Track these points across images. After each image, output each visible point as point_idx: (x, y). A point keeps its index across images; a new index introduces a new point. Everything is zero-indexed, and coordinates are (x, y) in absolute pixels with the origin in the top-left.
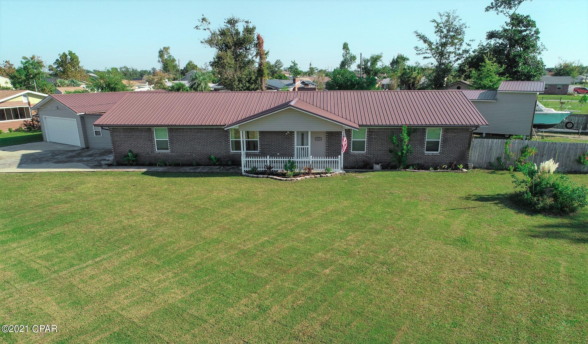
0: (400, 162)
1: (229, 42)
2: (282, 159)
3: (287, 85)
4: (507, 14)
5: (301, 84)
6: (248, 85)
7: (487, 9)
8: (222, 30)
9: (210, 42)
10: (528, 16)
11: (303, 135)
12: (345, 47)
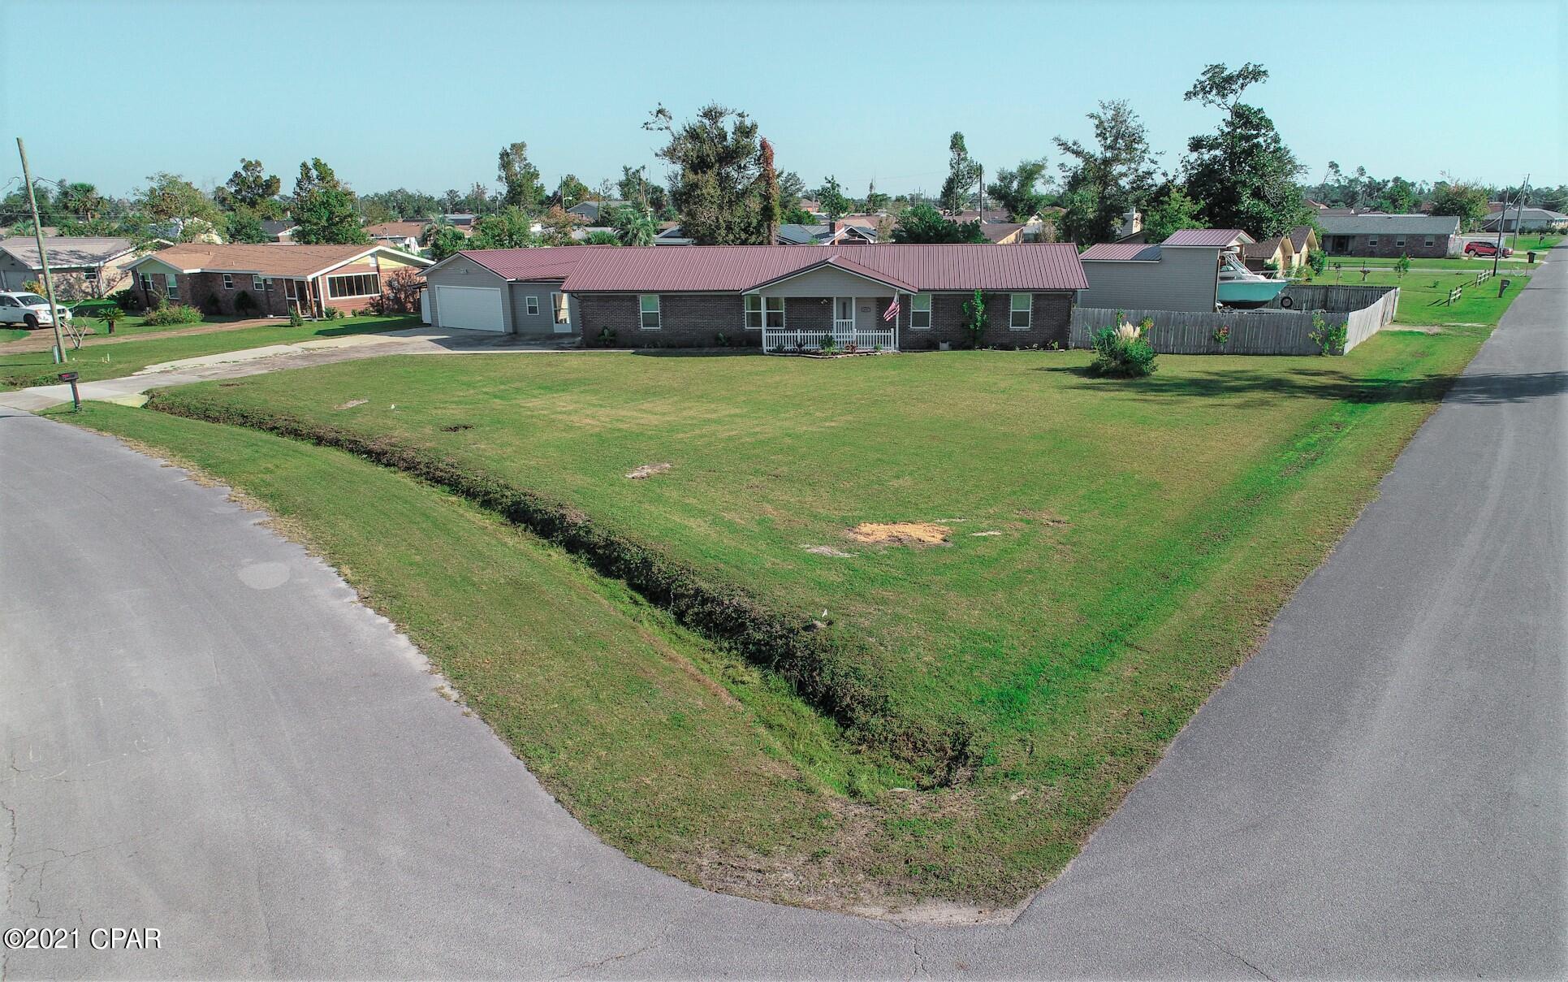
0: (975, 339)
1: (708, 155)
2: (818, 334)
3: (817, 236)
4: (1223, 106)
5: (846, 235)
6: (743, 236)
7: (1188, 95)
8: (690, 128)
9: (671, 153)
10: (1260, 110)
11: (845, 303)
12: (957, 143)
